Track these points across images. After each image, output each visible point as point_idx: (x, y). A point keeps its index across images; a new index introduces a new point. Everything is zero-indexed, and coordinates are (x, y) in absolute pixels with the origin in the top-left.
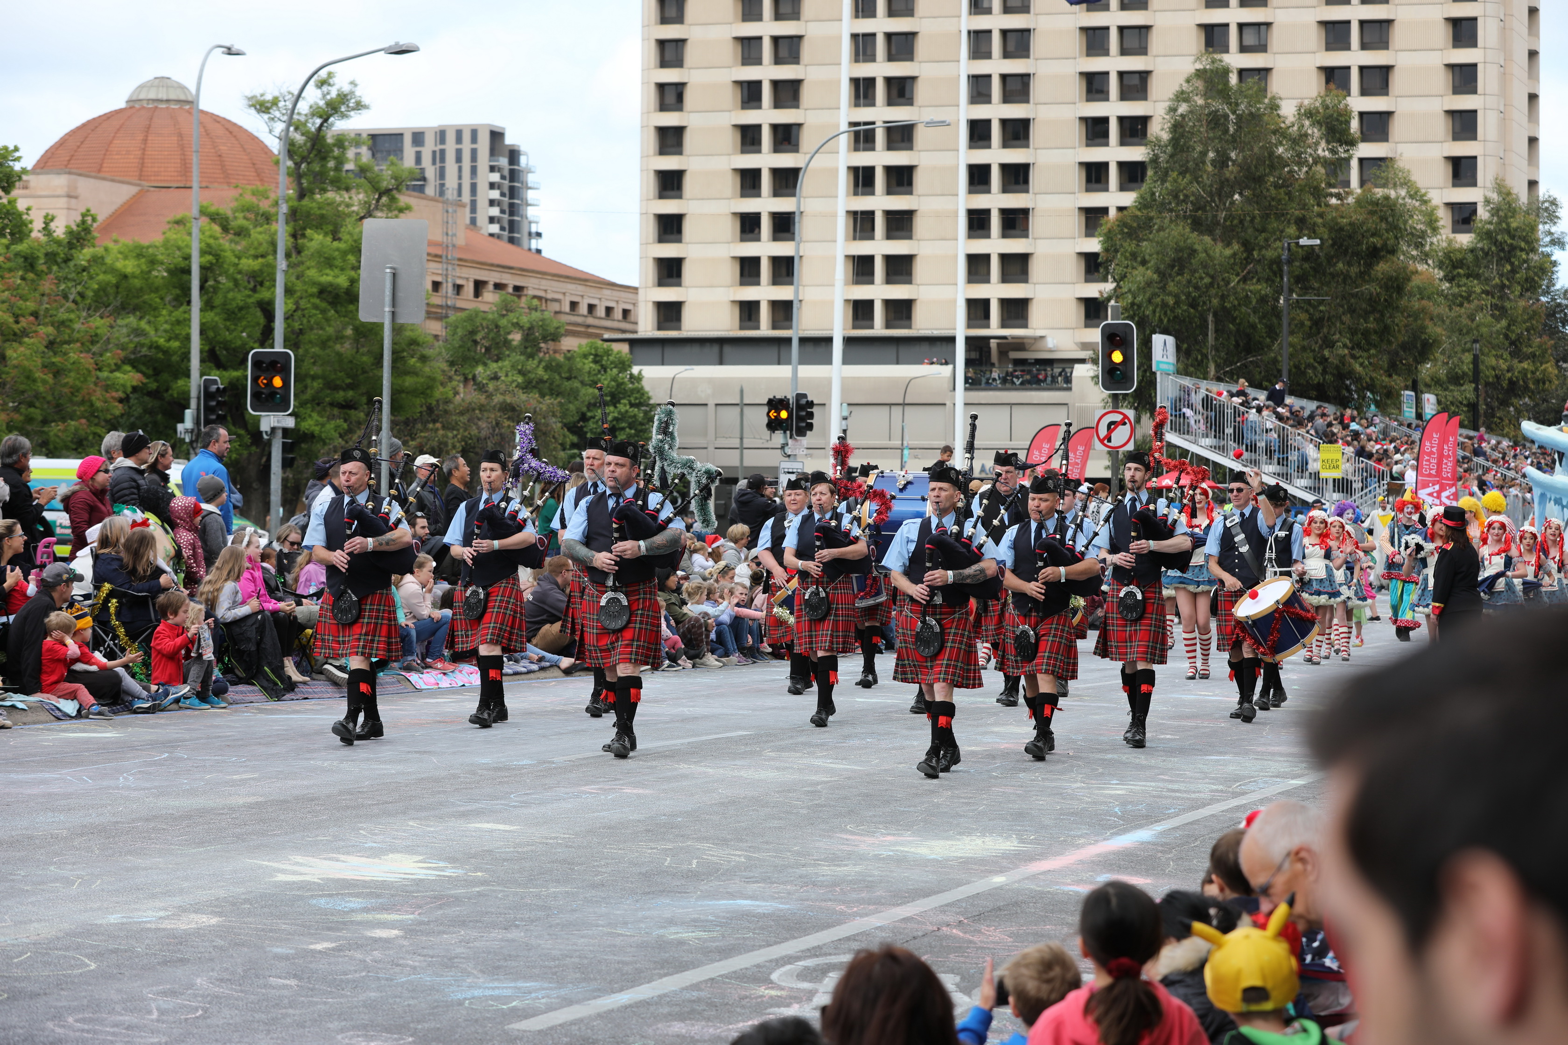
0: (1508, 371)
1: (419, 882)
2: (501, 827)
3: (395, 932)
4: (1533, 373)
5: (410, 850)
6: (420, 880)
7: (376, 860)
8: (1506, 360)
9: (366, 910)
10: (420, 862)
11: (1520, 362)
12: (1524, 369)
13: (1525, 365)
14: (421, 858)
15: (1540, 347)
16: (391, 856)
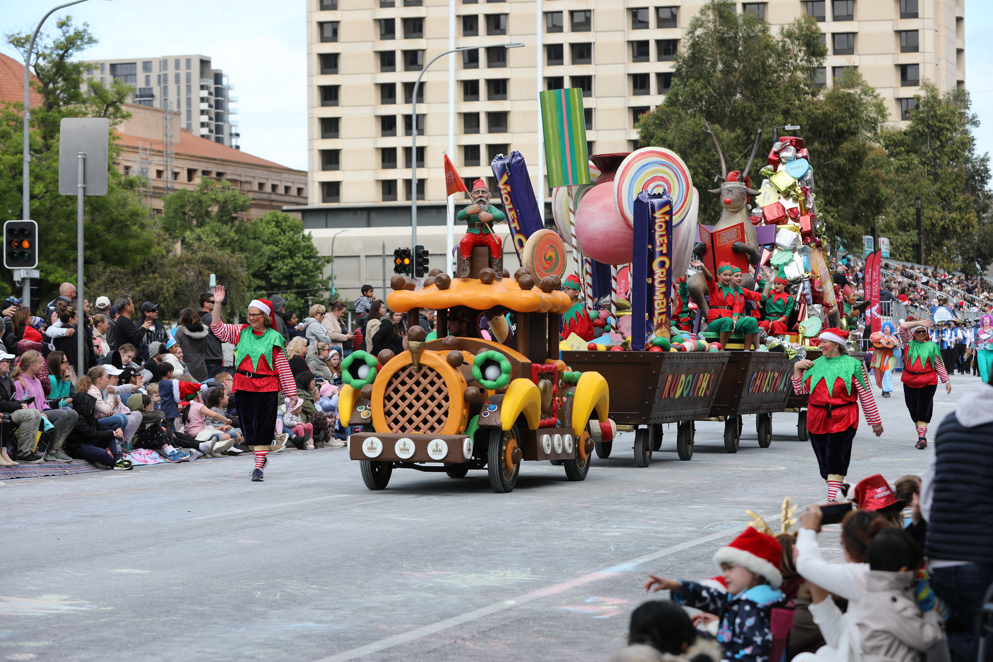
0: (941, 220)
1: (59, 617)
2: (136, 571)
3: (31, 656)
4: (960, 221)
5: (59, 591)
6: (61, 614)
7: (32, 600)
8: (939, 212)
9: (11, 639)
10: (65, 600)
11: (950, 213)
12: (953, 218)
13: (954, 215)
14: (67, 597)
15: (964, 201)
16: (44, 596)
